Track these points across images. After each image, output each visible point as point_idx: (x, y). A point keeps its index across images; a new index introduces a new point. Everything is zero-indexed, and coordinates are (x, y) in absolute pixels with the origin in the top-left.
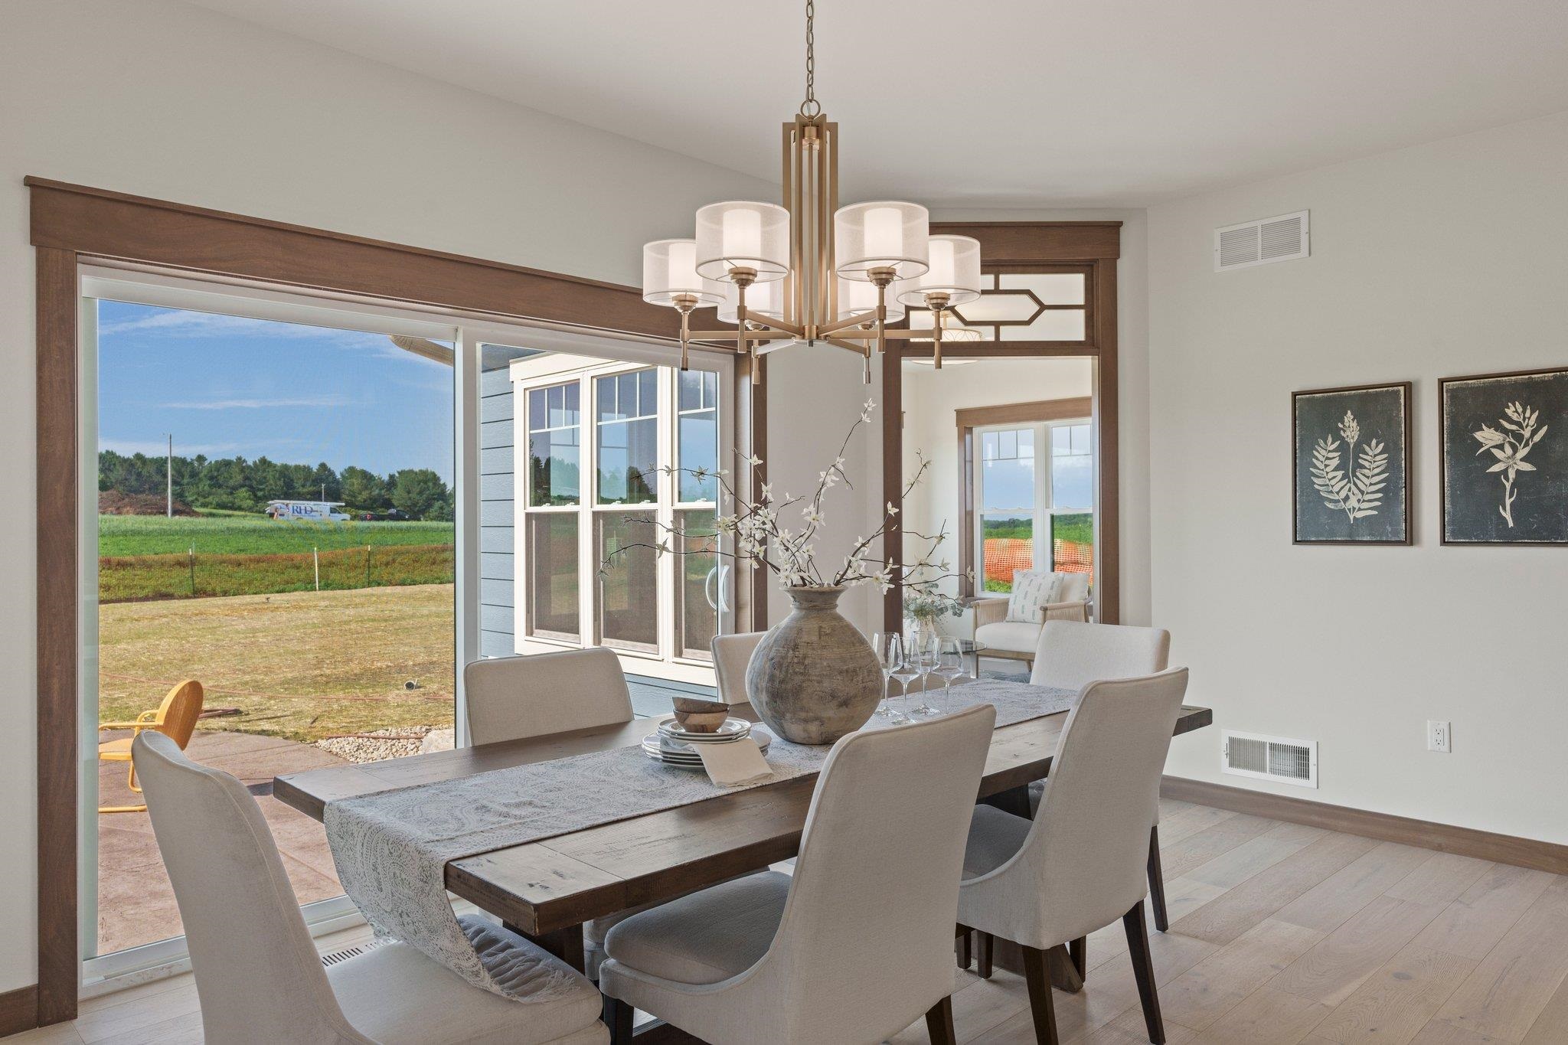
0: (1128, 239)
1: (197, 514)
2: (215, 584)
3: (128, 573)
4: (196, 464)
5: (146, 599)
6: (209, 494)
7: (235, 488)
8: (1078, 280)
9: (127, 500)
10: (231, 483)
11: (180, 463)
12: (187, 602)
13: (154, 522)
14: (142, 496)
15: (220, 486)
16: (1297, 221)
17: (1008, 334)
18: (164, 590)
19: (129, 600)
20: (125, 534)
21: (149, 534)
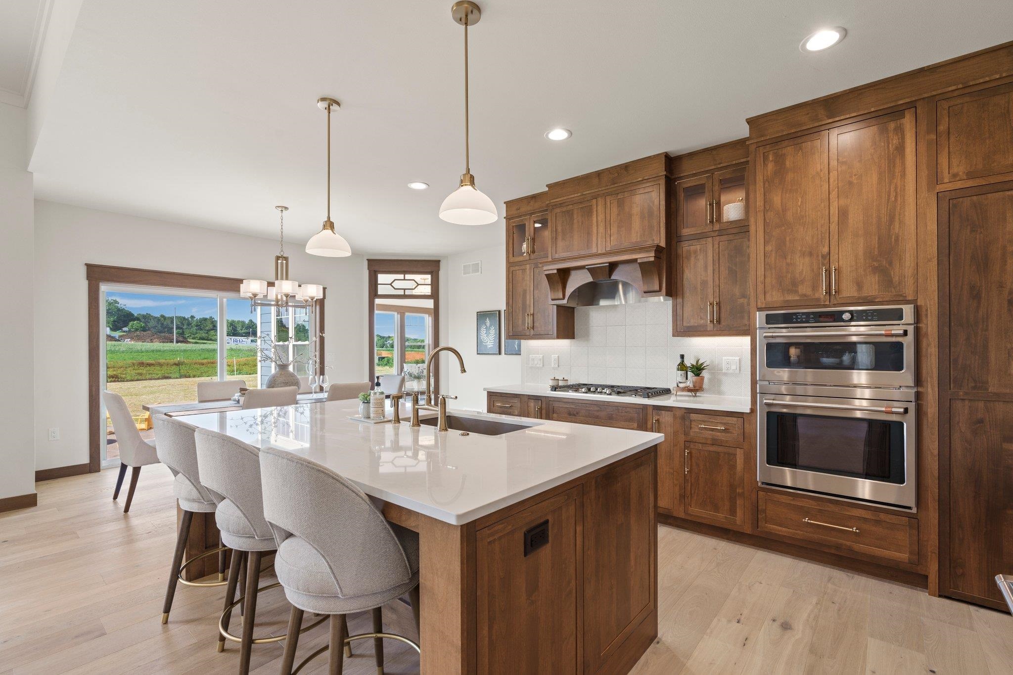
0: (442, 265)
1: (190, 342)
2: (191, 373)
3: (152, 368)
4: (190, 319)
5: (158, 379)
6: (197, 333)
7: (209, 331)
8: (429, 277)
9: (155, 336)
10: (207, 328)
11: (182, 320)
12: (176, 380)
13: (168, 346)
14: (163, 334)
15: (201, 330)
16: (479, 263)
17: (408, 292)
18: (167, 375)
19: (151, 379)
20: (153, 351)
21: (164, 351)
